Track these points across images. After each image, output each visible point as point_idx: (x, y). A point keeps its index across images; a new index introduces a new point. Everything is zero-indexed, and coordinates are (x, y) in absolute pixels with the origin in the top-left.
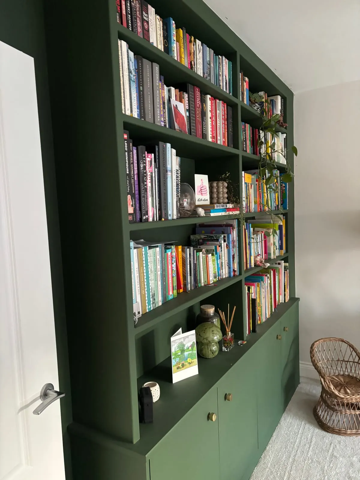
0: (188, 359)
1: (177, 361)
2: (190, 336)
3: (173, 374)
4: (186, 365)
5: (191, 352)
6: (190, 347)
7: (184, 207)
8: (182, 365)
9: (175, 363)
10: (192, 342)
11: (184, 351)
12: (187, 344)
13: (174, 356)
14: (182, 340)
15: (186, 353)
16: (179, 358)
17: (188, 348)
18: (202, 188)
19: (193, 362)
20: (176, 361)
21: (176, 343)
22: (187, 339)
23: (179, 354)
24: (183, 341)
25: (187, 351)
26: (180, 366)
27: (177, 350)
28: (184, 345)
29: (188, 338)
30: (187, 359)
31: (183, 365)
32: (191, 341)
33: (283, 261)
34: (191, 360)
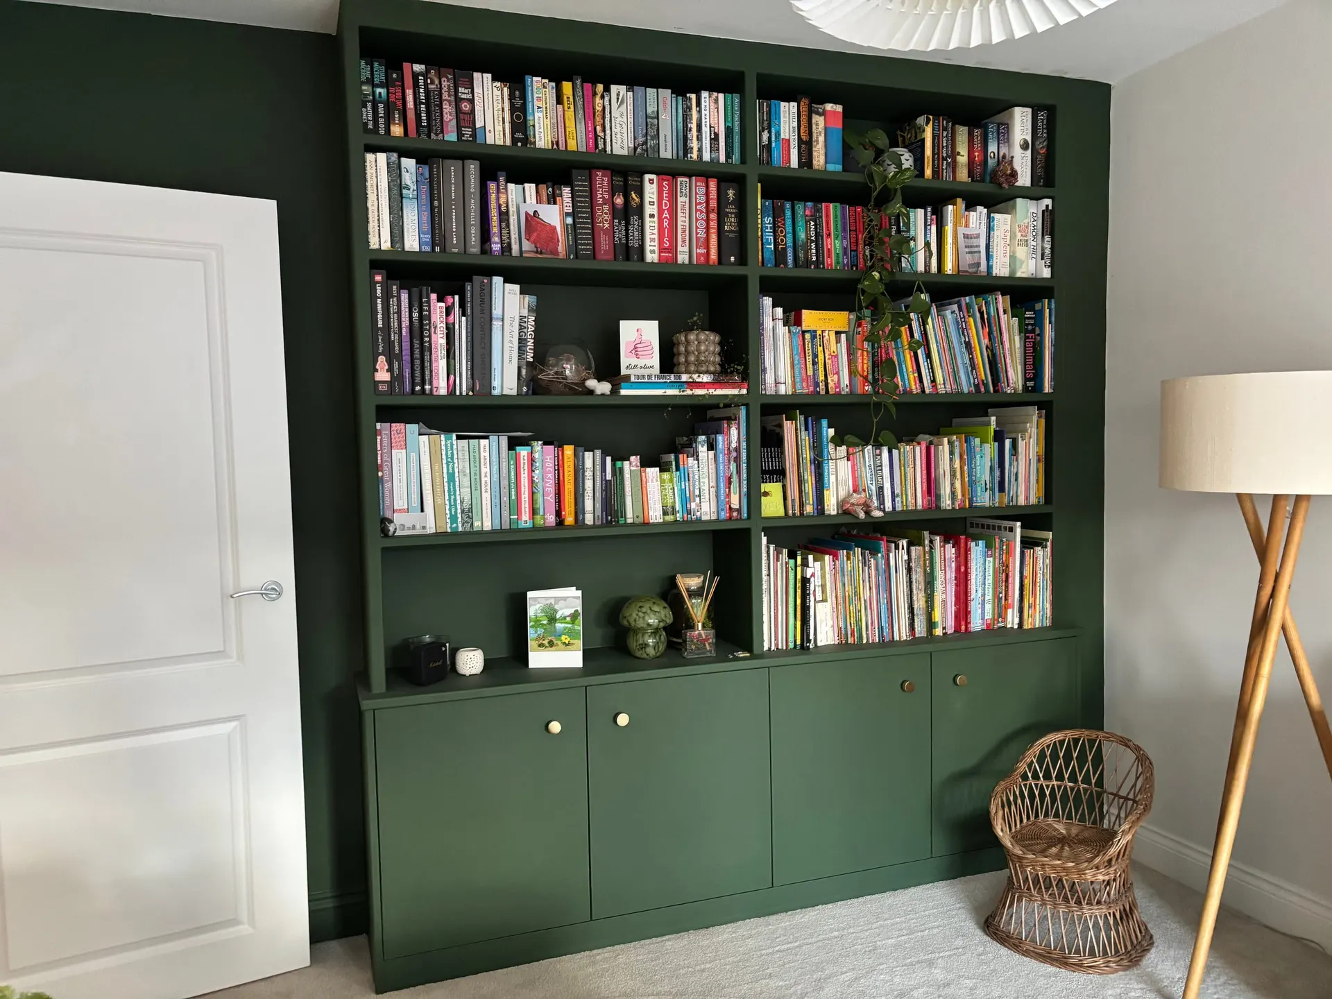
0: (563, 637)
1: (539, 632)
2: (568, 599)
3: (530, 653)
4: (557, 645)
5: (569, 626)
6: (568, 616)
7: (566, 378)
8: (549, 643)
9: (536, 636)
10: (574, 609)
11: (556, 620)
12: (563, 611)
13: (532, 623)
14: (553, 601)
15: (559, 626)
16: (544, 629)
17: (565, 618)
18: (638, 346)
19: (573, 644)
20: (536, 633)
21: (539, 603)
22: (562, 603)
23: (545, 622)
24: (553, 603)
25: (562, 623)
26: (546, 642)
27: (541, 614)
28: (556, 611)
29: (565, 600)
30: (560, 636)
31: (551, 644)
32: (573, 607)
33: (1019, 524)
34: (569, 639)
